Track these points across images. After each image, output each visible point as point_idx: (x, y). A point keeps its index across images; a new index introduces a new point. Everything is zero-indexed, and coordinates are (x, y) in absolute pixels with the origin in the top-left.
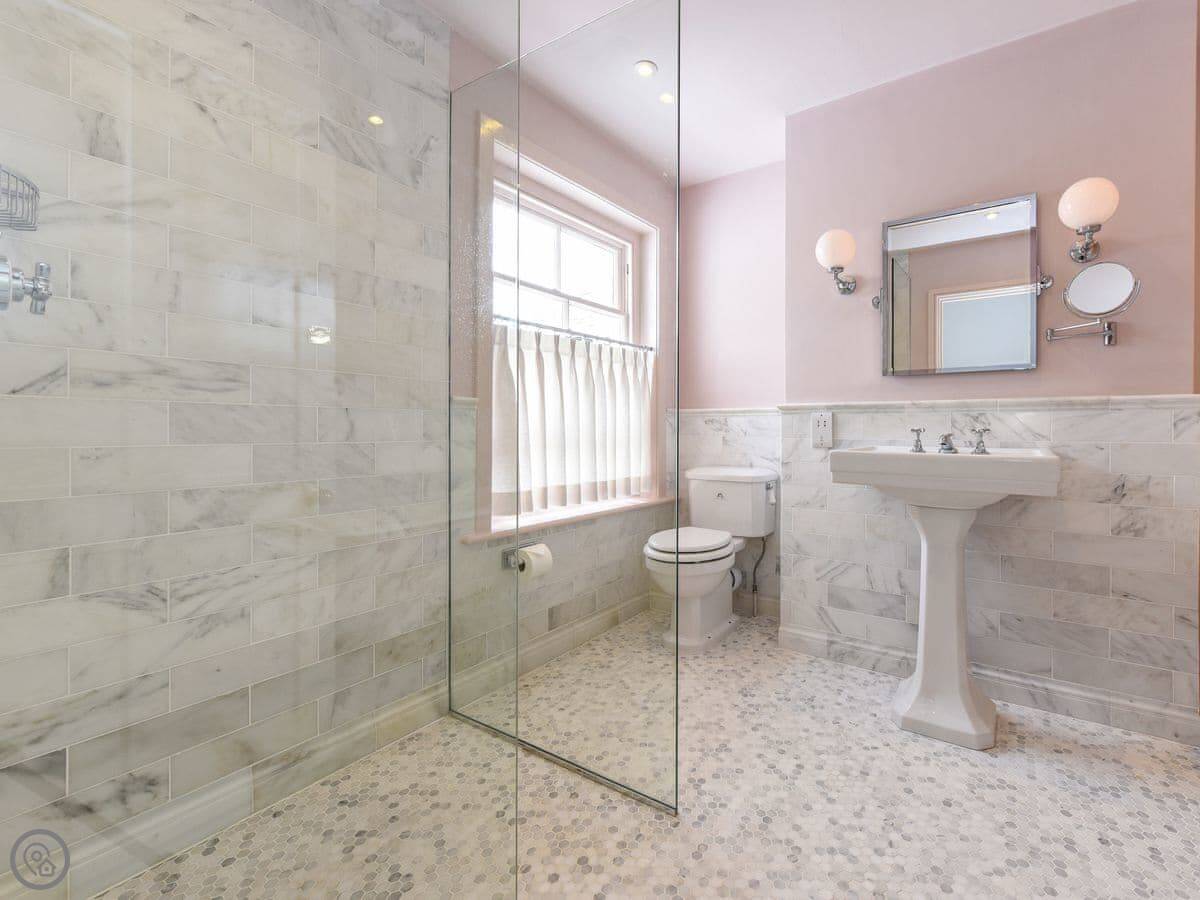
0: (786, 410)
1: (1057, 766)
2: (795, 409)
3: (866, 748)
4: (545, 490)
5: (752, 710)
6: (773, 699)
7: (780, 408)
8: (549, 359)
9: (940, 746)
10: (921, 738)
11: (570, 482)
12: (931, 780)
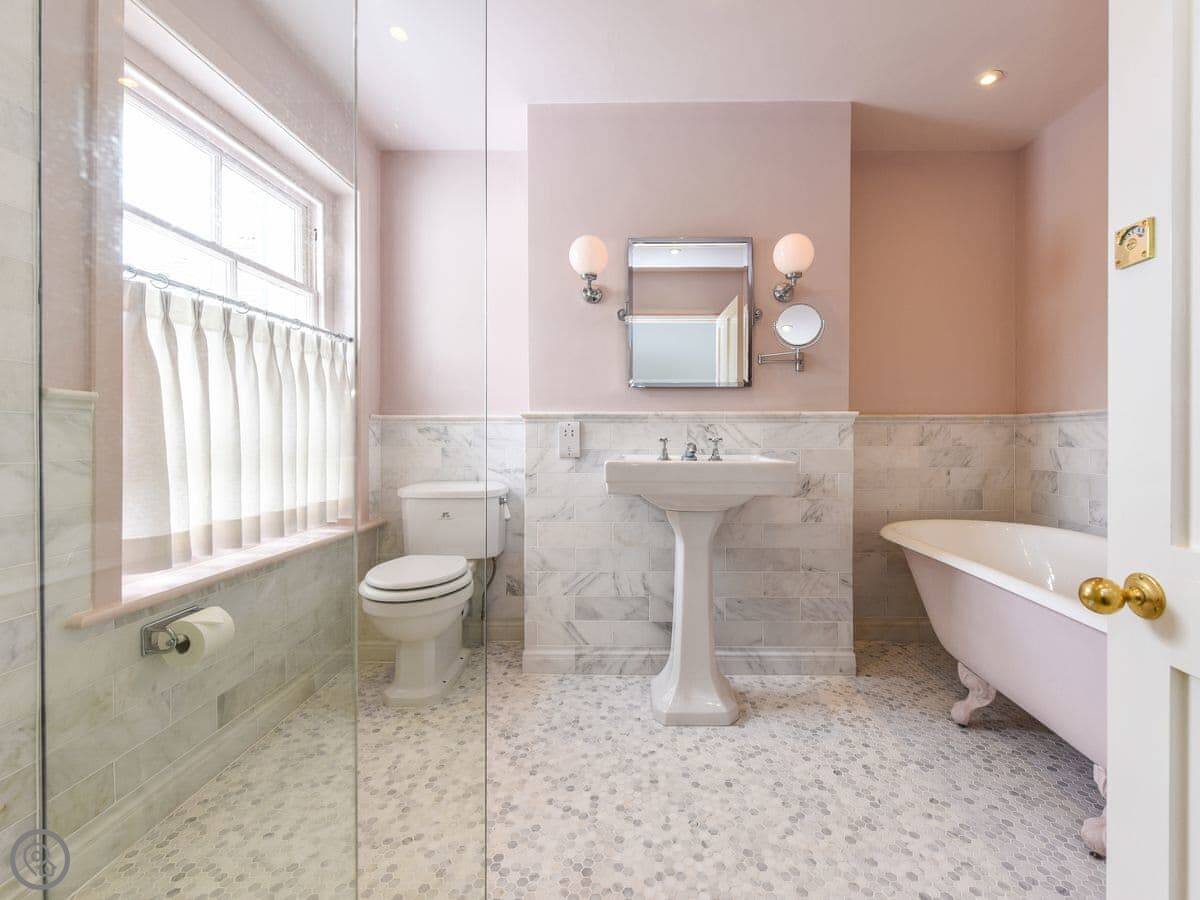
0: (529, 419)
1: (784, 720)
2: (540, 417)
3: (645, 756)
4: (209, 528)
5: (522, 752)
6: (538, 732)
7: (524, 416)
8: (214, 341)
9: (701, 731)
10: (685, 730)
11: (247, 514)
12: (708, 766)
